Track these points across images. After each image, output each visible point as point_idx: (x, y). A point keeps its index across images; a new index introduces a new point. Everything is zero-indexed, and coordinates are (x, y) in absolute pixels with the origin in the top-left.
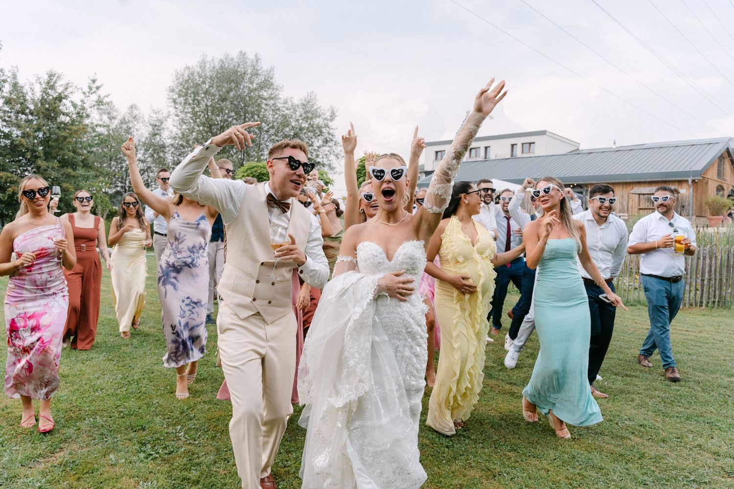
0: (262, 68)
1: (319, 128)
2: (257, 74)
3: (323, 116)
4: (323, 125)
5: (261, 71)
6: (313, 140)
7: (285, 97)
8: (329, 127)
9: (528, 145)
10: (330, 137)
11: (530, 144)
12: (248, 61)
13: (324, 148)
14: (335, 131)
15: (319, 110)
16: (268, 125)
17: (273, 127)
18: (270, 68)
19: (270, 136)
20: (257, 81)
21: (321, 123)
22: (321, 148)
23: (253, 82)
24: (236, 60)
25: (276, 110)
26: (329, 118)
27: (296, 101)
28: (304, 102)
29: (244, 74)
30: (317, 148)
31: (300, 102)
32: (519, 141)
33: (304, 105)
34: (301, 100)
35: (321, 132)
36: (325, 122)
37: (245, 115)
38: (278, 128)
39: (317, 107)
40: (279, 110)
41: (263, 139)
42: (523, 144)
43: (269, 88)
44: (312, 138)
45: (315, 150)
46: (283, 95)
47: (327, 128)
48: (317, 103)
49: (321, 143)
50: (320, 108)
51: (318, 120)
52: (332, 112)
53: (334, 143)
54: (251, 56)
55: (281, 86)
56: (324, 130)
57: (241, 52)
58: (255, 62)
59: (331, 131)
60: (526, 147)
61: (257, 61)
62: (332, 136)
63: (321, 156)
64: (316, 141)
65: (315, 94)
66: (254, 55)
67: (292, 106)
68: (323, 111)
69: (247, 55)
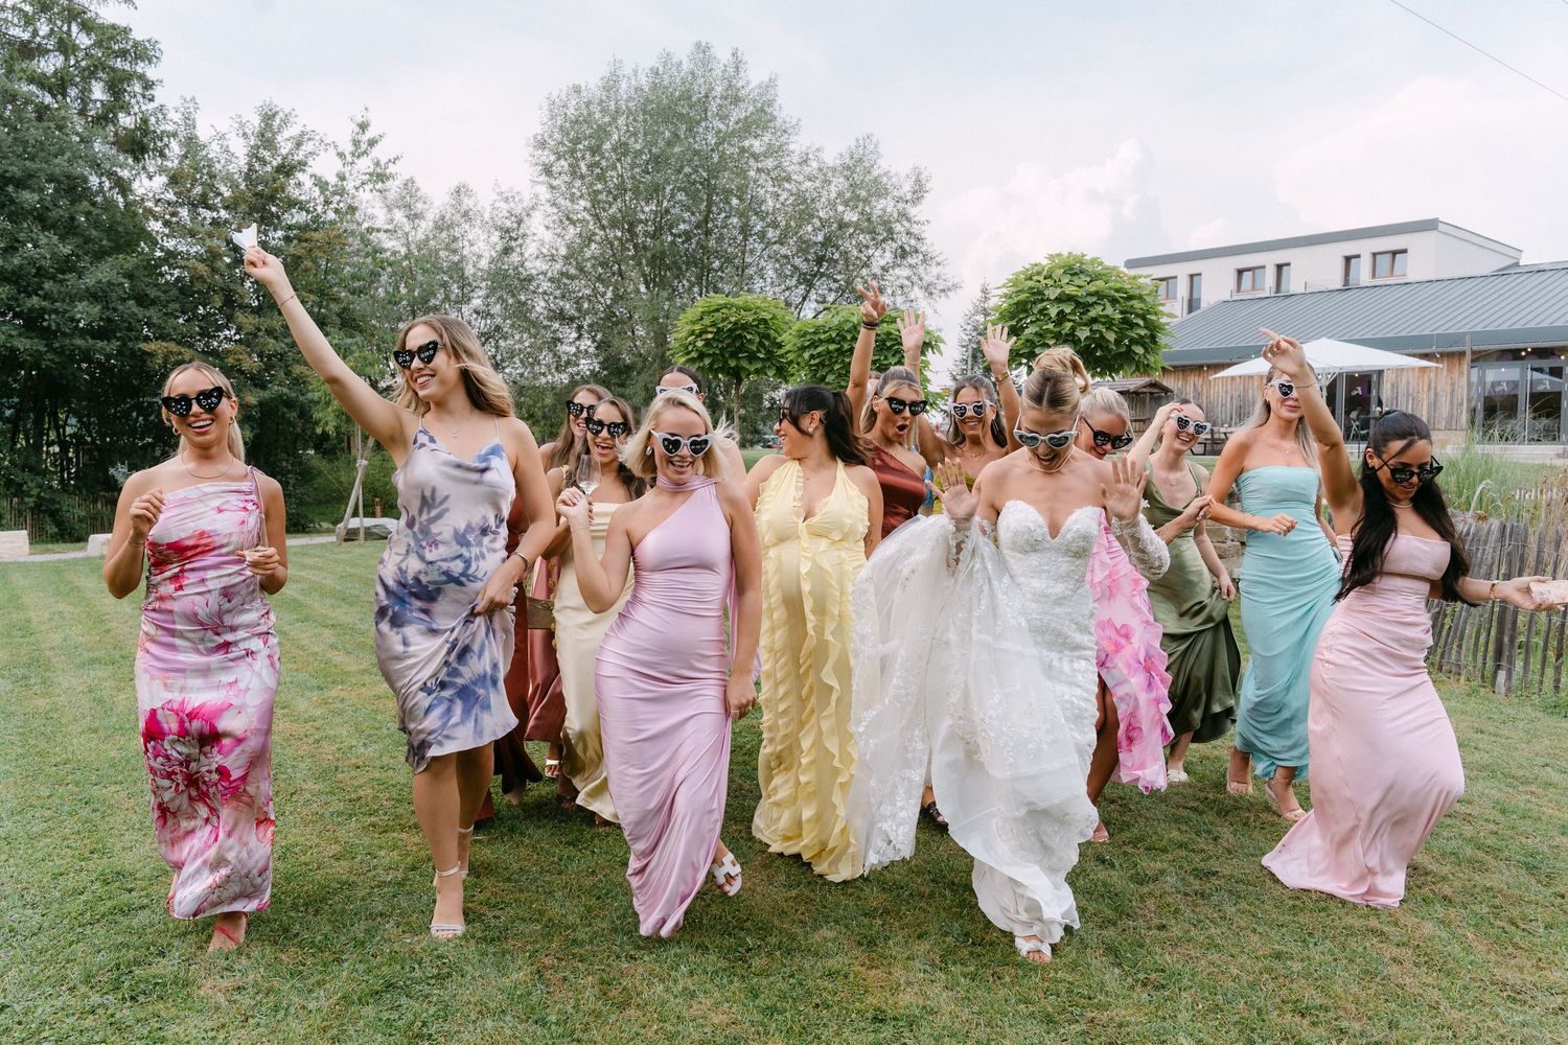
0: (747, 82)
1: (886, 222)
2: (736, 100)
3: (896, 193)
4: (896, 215)
5: (747, 90)
6: (871, 252)
7: (804, 149)
8: (909, 220)
9: (1387, 257)
10: (913, 242)
11: (1392, 254)
12: (714, 65)
13: (897, 271)
14: (923, 228)
15: (885, 180)
16: (763, 219)
17: (774, 224)
18: (766, 80)
19: (769, 244)
20: (737, 114)
21: (889, 210)
22: (890, 272)
23: (727, 116)
24: (686, 67)
25: (782, 179)
26: (908, 198)
27: (831, 158)
28: (848, 161)
29: (706, 97)
30: (879, 272)
31: (838, 162)
32: (1362, 248)
33: (849, 168)
34: (841, 155)
35: (890, 231)
36: (901, 206)
37: (710, 196)
38: (788, 226)
39: (880, 172)
40: (788, 179)
41: (752, 251)
42: (1372, 255)
43: (765, 128)
44: (867, 247)
45: (875, 276)
46: (797, 145)
47: (905, 223)
48: (879, 161)
49: (889, 258)
50: (886, 174)
51: (882, 203)
52: (918, 181)
53: (921, 257)
54: (722, 55)
55: (794, 122)
56: (898, 227)
58: (731, 70)
59: (915, 229)
60: (1383, 261)
61: (737, 68)
62: (918, 239)
63: (889, 291)
64: (877, 254)
65: (875, 141)
66: (730, 51)
67: (820, 170)
68: (894, 180)
69: (712, 50)
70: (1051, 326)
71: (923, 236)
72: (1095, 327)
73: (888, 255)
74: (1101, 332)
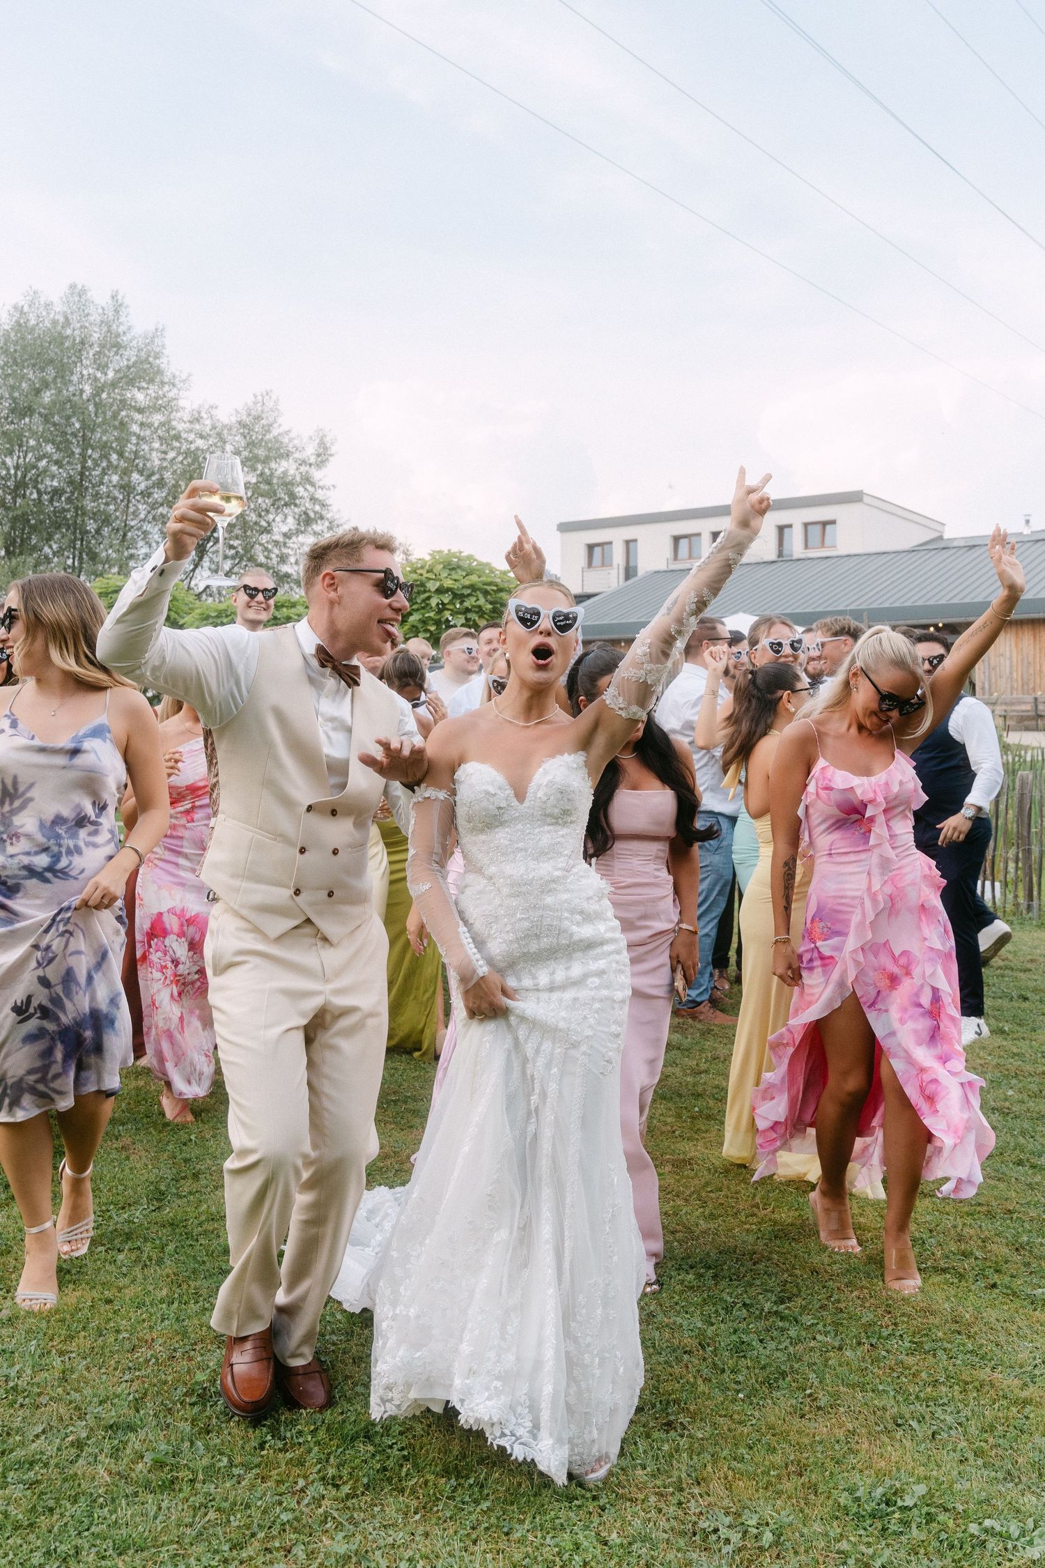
0: (129, 328)
1: (288, 485)
2: (118, 346)
3: (297, 455)
4: (298, 479)
5: (129, 336)
6: (271, 517)
7: (195, 406)
8: (313, 485)
9: (819, 527)
10: (317, 508)
11: (824, 524)
12: (92, 310)
13: (301, 538)
14: (328, 493)
15: (286, 440)
16: (148, 477)
17: (161, 484)
18: (152, 328)
19: (154, 506)
20: (118, 363)
21: (292, 472)
22: (294, 539)
23: (106, 366)
24: (59, 307)
25: (171, 437)
26: (312, 460)
27: (226, 415)
28: (244, 418)
29: (82, 343)
30: (281, 539)
31: (234, 419)
32: (797, 518)
33: (245, 426)
34: (237, 412)
35: (292, 496)
36: (303, 469)
37: (84, 450)
38: (176, 486)
39: (281, 430)
40: (177, 437)
41: (135, 514)
42: (806, 525)
43: (151, 381)
44: (267, 511)
45: (276, 543)
46: (188, 401)
47: (308, 487)
48: (280, 420)
49: (291, 523)
50: (287, 433)
51: (284, 464)
52: (322, 444)
53: (327, 524)
54: (100, 298)
55: (184, 376)
56: (300, 491)
57: (73, 287)
58: (111, 314)
59: (320, 494)
60: (815, 531)
61: (117, 311)
62: (323, 505)
63: (292, 560)
64: (278, 519)
65: (274, 397)
66: (110, 294)
67: (214, 427)
68: (296, 442)
69: (89, 294)
70: (432, 614)
71: (328, 502)
72: (469, 615)
73: (290, 520)
74: (474, 620)
